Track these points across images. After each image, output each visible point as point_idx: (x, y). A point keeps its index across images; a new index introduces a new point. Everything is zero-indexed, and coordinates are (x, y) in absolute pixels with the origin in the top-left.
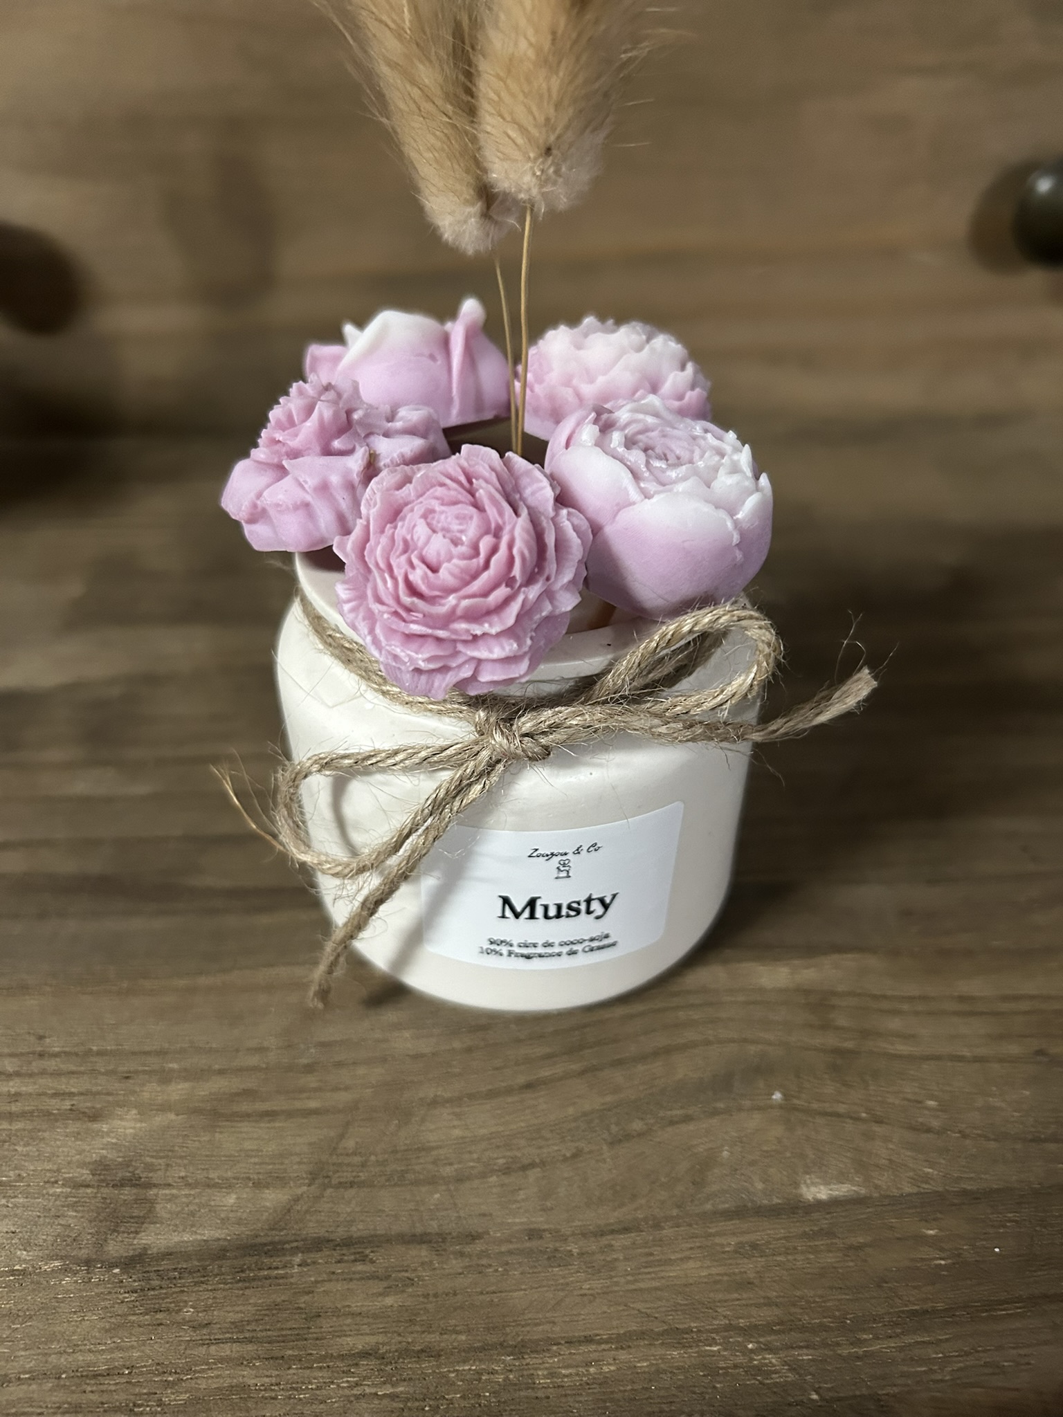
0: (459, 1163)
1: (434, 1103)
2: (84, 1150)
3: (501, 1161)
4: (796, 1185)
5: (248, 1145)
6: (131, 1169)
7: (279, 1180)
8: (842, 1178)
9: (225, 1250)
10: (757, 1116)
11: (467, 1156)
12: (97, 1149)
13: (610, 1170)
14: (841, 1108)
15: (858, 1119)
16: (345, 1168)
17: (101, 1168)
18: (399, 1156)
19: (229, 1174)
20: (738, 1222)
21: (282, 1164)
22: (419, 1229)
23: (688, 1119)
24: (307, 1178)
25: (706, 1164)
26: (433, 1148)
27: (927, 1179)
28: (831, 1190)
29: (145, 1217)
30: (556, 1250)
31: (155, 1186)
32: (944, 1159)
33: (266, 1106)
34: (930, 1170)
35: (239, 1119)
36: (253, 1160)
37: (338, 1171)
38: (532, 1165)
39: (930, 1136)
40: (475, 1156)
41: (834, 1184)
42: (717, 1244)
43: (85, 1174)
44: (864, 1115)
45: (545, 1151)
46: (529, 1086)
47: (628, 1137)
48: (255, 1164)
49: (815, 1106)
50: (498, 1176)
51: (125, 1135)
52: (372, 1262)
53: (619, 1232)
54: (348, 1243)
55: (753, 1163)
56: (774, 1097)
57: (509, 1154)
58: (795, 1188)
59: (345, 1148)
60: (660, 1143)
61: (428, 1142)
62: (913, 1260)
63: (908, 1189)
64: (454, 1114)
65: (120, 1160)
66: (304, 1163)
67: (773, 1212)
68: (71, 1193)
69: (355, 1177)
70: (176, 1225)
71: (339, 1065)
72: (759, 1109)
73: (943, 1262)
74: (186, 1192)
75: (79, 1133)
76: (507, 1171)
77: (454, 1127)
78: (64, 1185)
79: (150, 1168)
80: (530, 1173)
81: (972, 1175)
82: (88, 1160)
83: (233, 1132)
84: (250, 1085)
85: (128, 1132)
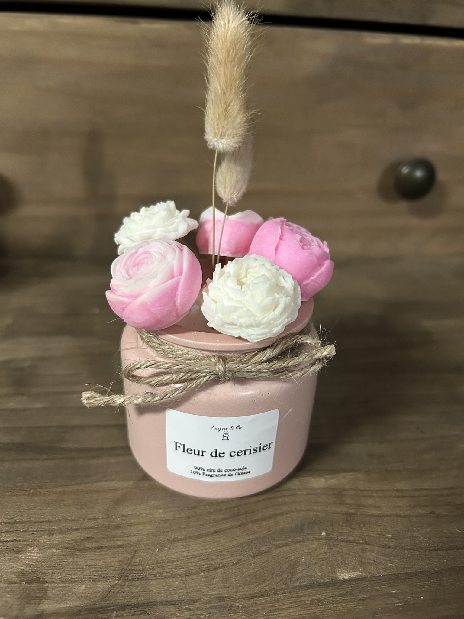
0: (187, 567)
1: (174, 541)
2: (13, 567)
3: (205, 566)
4: (335, 572)
5: (89, 563)
6: (35, 575)
7: (105, 578)
8: (354, 569)
9: (80, 611)
10: (316, 542)
11: (190, 564)
12: (19, 566)
13: (254, 568)
14: (351, 539)
15: (359, 543)
16: (135, 572)
17: (22, 575)
18: (159, 565)
19: (81, 576)
20: (311, 590)
21: (106, 571)
22: (170, 598)
23: (286, 545)
24: (117, 577)
25: (295, 564)
26: (174, 561)
27: (390, 568)
28: (350, 575)
29: (43, 597)
30: (231, 606)
31: (47, 582)
32: (397, 559)
33: (98, 544)
34: (391, 565)
35: (85, 551)
36: (92, 570)
37: (131, 573)
38: (219, 567)
39: (390, 550)
40: (193, 564)
41: (351, 572)
42: (303, 601)
43: (14, 577)
44: (361, 541)
45: (224, 561)
46: (216, 532)
47: (261, 553)
48: (93, 571)
49: (340, 538)
50: (204, 573)
51: (33, 560)
52: (149, 614)
53: (259, 597)
54: (137, 606)
55: (315, 564)
56: (322, 534)
57: (208, 563)
58: (335, 574)
59: (134, 563)
60: (275, 556)
61: (172, 558)
62: (388, 604)
63: (382, 573)
64: (184, 546)
65: (30, 571)
66: (116, 570)
67: (326, 585)
68: (8, 586)
69: (139, 576)
70: (57, 600)
71: (131, 525)
72: (316, 540)
73: (400, 604)
74: (62, 585)
75: (11, 559)
76: (208, 570)
77: (184, 551)
78: (4, 583)
79: (44, 574)
80: (218, 571)
81: (409, 566)
82: (15, 571)
83: (83, 557)
84: (90, 535)
85: (33, 558)
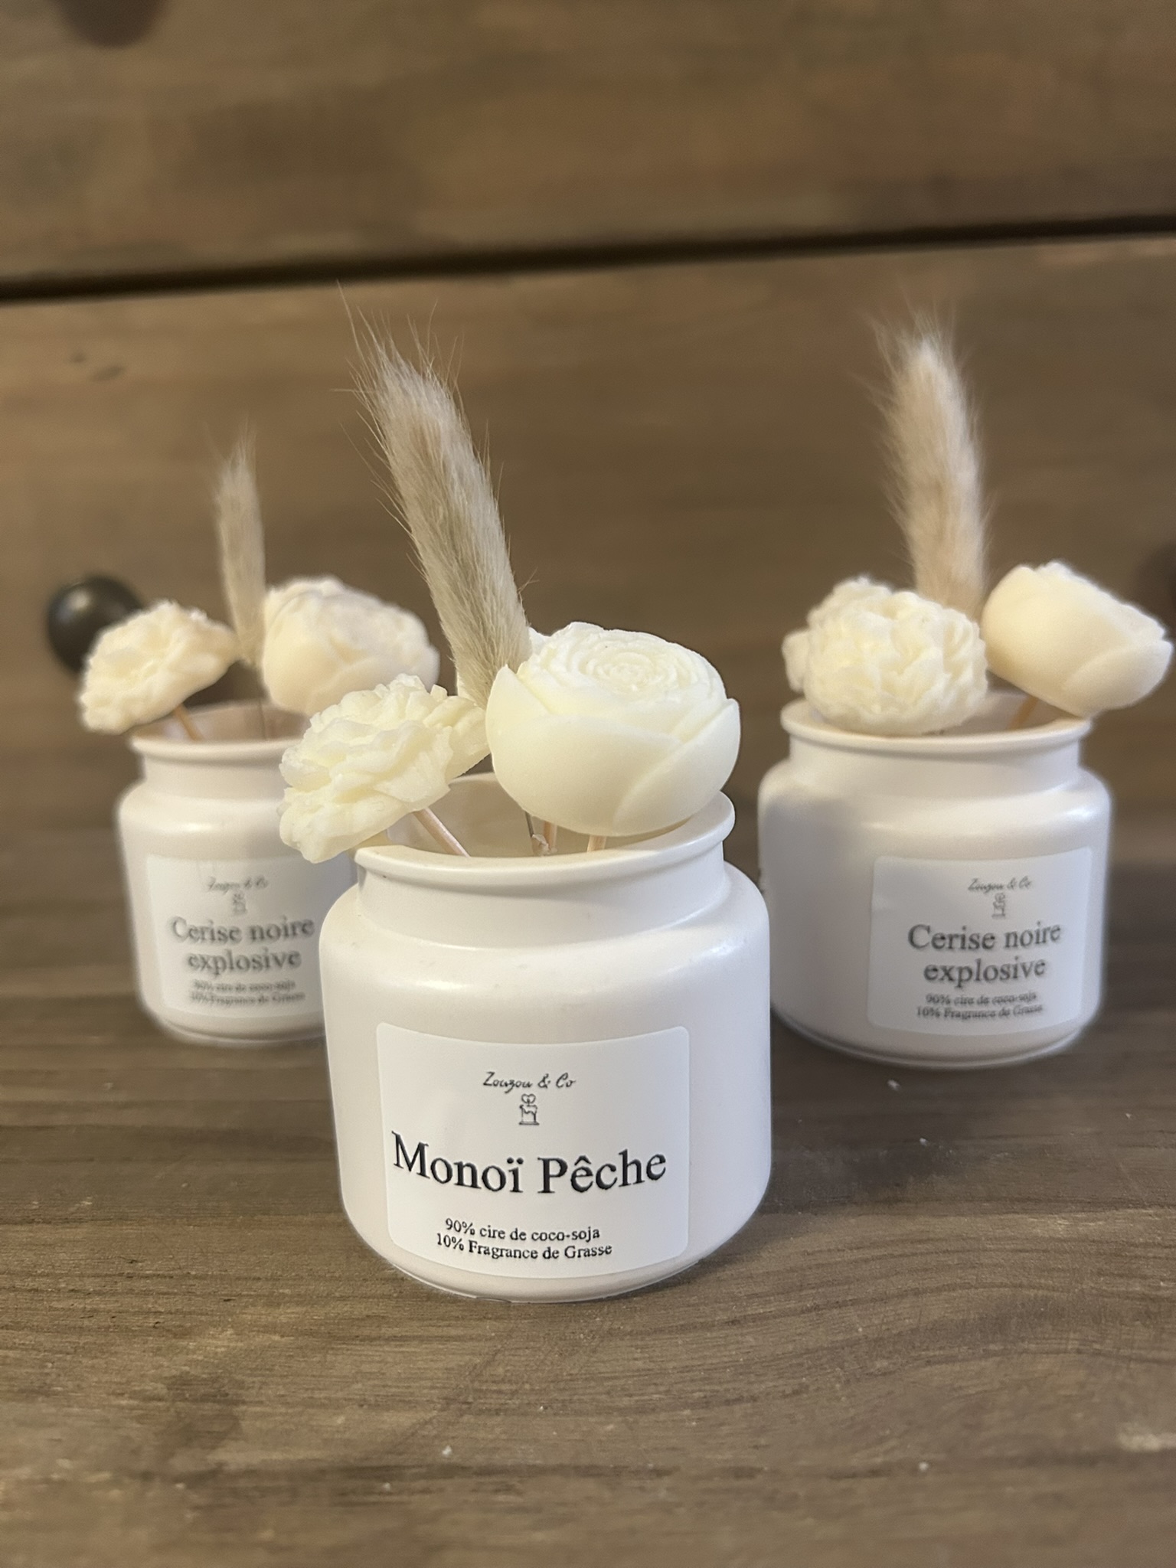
0: (641, 1394)
1: (610, 1335)
2: (162, 1366)
4: (1112, 1433)
6: (216, 1385)
7: (404, 1404)
10: (1046, 1359)
11: (651, 1388)
13: (846, 1409)
14: (1163, 1355)
16: (489, 1395)
17: (180, 1385)
18: (561, 1385)
19: (340, 1395)
21: (409, 1387)
23: (950, 1360)
24: (439, 1403)
25: (980, 1407)
26: (605, 1379)
28: (1163, 1439)
29: (229, 1430)
30: (775, 1491)
31: (244, 1403)
33: (396, 1331)
35: (358, 1342)
36: (372, 1382)
37: (480, 1398)
38: (739, 1400)
41: (1168, 1433)
43: (161, 1389)
45: (756, 1386)
48: (374, 1386)
49: (1126, 1352)
50: (693, 1410)
51: (216, 1353)
52: (519, 1493)
54: (488, 1471)
57: (708, 1388)
58: (1110, 1435)
59: (492, 1375)
60: (914, 1383)
61: (601, 1373)
64: (636, 1347)
65: (204, 1376)
66: (437, 1387)
67: (1089, 1461)
68: (138, 1405)
69: (501, 1404)
70: (264, 1443)
74: (283, 1410)
75: (159, 1349)
76: (706, 1403)
77: (636, 1359)
78: (131, 1398)
79: (241, 1385)
80: (737, 1408)
82: (166, 1374)
83: (351, 1354)
84: (375, 1311)
85: (219, 1350)
